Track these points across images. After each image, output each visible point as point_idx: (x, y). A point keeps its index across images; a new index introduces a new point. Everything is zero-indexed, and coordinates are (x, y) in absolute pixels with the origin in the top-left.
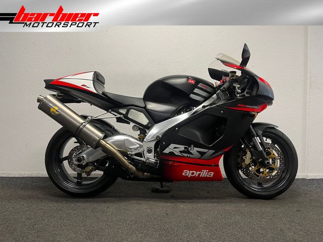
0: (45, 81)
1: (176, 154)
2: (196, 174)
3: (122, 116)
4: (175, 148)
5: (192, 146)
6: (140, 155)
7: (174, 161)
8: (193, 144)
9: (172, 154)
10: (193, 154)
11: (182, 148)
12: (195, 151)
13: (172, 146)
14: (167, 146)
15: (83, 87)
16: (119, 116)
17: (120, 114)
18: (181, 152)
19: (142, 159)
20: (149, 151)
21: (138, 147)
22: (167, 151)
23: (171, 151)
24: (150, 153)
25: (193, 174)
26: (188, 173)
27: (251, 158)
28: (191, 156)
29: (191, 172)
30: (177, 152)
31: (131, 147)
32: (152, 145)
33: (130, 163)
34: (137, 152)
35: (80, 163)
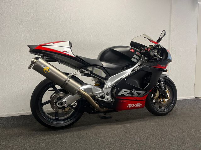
0: (29, 46)
1: (125, 95)
2: (134, 105)
3: (89, 72)
4: (125, 91)
5: (134, 90)
6: (102, 97)
7: (124, 100)
8: (134, 88)
9: (123, 95)
10: (134, 95)
11: (129, 91)
12: (135, 92)
13: (123, 90)
14: (120, 90)
15: (64, 52)
16: (87, 72)
17: (88, 70)
18: (128, 94)
19: (104, 99)
20: (108, 94)
21: (101, 92)
22: (120, 94)
23: (123, 93)
24: (108, 95)
25: (132, 106)
26: (130, 106)
27: (159, 94)
28: (133, 96)
29: (132, 105)
30: (126, 94)
31: (97, 93)
32: (109, 90)
33: (96, 103)
34: (101, 95)
35: (62, 106)
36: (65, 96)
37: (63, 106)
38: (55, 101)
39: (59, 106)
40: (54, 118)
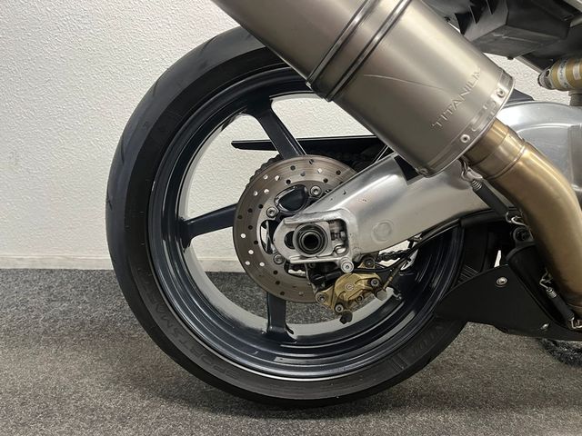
35: (313, 259)
36: (341, 183)
37: (325, 256)
38: (262, 217)
39: (294, 257)
40: (260, 323)
